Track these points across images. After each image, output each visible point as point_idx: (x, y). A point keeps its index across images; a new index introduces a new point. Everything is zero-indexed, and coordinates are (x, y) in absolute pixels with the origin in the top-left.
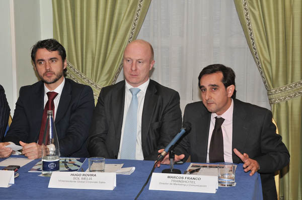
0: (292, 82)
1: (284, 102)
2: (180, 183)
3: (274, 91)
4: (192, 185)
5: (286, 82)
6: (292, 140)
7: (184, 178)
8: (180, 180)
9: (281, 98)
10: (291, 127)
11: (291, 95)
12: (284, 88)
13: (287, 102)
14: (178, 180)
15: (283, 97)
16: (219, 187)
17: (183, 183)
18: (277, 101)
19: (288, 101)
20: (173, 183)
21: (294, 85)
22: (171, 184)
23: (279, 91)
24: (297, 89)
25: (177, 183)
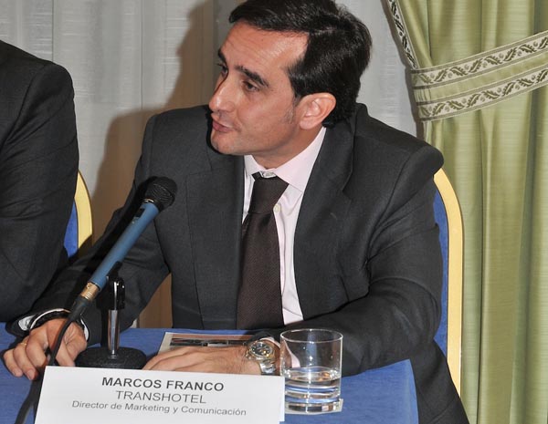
0: (498, 42)
1: (471, 114)
2: (151, 403)
3: (436, 73)
4: (194, 410)
5: (478, 46)
6: (493, 247)
7: (164, 384)
8: (148, 391)
9: (459, 100)
10: (493, 204)
11: (495, 90)
12: (470, 64)
13: (479, 112)
14: (142, 390)
15: (468, 98)
16: (286, 416)
17: (160, 403)
18: (443, 112)
19: (484, 111)
20: (122, 402)
21: (505, 53)
22: (116, 406)
23: (455, 76)
24: (517, 70)
25: (137, 402)
